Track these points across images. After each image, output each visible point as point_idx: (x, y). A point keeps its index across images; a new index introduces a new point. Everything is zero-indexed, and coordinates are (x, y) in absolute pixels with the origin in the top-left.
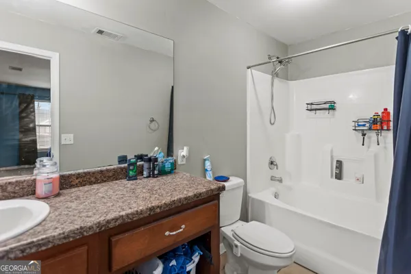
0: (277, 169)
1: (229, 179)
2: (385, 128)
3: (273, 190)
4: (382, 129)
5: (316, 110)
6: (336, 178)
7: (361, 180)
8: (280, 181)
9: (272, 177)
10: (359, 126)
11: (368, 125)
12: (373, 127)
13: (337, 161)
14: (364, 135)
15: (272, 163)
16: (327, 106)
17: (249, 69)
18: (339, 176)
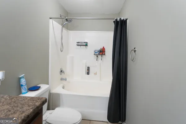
0: (64, 74)
1: (40, 87)
2: (103, 54)
3: (62, 85)
4: (102, 54)
5: (80, 45)
6: (87, 74)
7: (95, 74)
8: (66, 80)
9: (61, 78)
10: (96, 53)
11: (98, 52)
12: (100, 53)
13: (88, 67)
14: (97, 56)
15: (61, 71)
16: (84, 44)
17: (51, 19)
18: (88, 73)
